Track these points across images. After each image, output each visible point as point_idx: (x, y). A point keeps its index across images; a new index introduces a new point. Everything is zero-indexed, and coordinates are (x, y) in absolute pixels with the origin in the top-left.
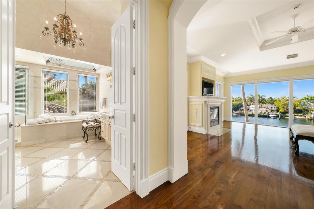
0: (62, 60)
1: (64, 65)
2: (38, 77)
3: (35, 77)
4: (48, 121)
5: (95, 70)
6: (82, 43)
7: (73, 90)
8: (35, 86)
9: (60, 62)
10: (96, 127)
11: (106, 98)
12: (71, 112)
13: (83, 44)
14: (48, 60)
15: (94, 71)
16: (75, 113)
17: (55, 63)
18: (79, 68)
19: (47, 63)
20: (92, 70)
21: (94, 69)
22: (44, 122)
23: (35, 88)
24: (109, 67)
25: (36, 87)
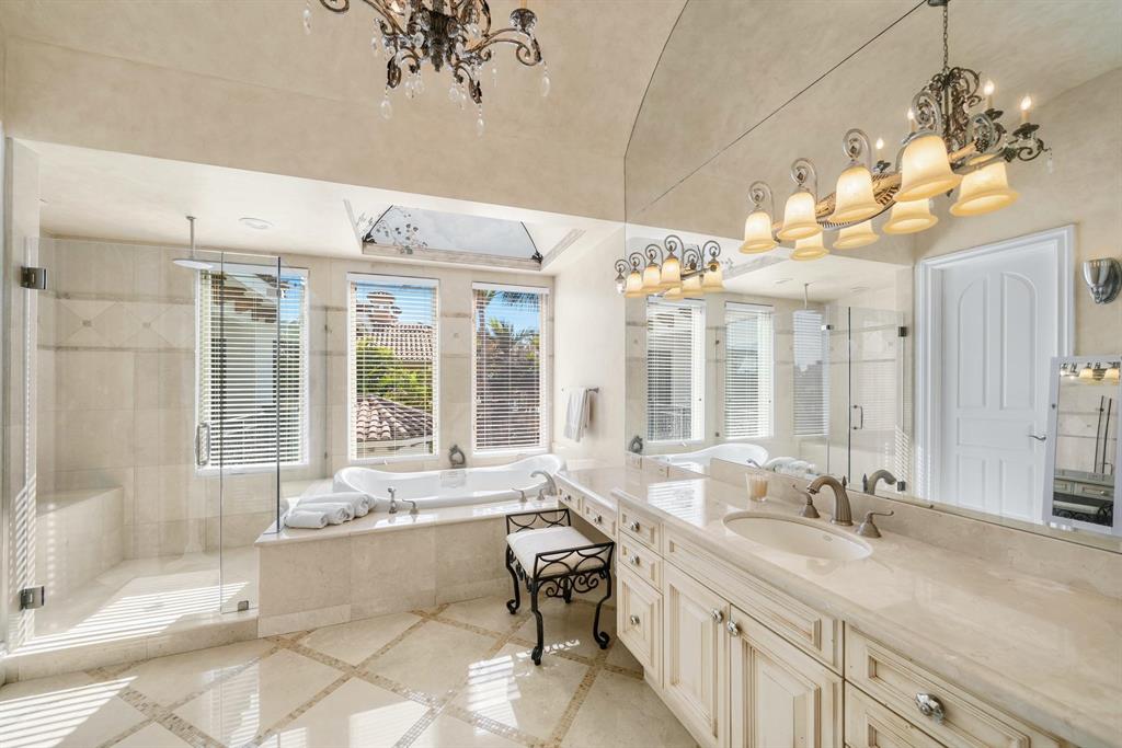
0: (415, 229)
1: (423, 247)
2: (338, 309)
3: (326, 309)
4: (362, 510)
5: (538, 258)
6: (529, 44)
7: (453, 356)
8: (326, 346)
9: (408, 238)
10: (583, 573)
11: (596, 390)
12: (448, 451)
13: (533, 51)
14: (369, 236)
15: (535, 263)
16: (462, 454)
17: (391, 243)
18: (479, 257)
19: (364, 246)
20: (526, 260)
21: (534, 253)
22: (348, 516)
23: (326, 353)
24: (621, 225)
25: (329, 349)
